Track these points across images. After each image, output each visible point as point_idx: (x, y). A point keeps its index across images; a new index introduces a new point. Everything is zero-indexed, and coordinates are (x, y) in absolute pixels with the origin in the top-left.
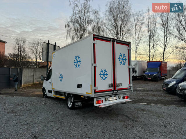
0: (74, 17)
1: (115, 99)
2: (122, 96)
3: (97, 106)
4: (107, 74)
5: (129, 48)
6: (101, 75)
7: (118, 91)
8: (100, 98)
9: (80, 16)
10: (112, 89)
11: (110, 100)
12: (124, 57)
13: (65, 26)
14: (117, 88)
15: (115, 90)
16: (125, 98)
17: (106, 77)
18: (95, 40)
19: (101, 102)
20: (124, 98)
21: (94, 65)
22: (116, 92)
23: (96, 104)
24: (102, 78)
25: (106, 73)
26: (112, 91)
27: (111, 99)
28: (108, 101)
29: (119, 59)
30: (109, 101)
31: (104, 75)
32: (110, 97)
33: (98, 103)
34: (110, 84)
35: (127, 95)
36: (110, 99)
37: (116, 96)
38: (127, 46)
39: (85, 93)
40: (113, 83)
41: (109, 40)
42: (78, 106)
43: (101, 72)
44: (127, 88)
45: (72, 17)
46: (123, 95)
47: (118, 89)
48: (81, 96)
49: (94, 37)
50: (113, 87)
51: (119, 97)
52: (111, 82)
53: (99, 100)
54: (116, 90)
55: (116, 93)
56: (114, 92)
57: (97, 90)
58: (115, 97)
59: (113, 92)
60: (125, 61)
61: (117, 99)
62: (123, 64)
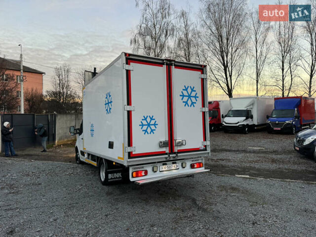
0: (143, 25)
1: (173, 168)
2: (188, 164)
3: (134, 182)
5: (203, 76)
7: (179, 155)
9: (154, 24)
10: (167, 150)
11: (164, 170)
12: (193, 92)
13: (130, 41)
14: (176, 149)
15: (172, 152)
16: (196, 166)
17: (154, 130)
18: (131, 63)
19: (143, 174)
20: (192, 166)
21: (128, 108)
22: (175, 155)
23: (133, 177)
24: (146, 131)
25: (153, 122)
26: (166, 154)
27: (166, 169)
28: (158, 172)
29: (181, 96)
30: (160, 171)
31: (149, 125)
32: (164, 164)
33: (137, 176)
34: (161, 142)
35: (200, 161)
36: (164, 168)
38: (200, 73)
39: (117, 158)
40: (167, 139)
41: (161, 62)
42: (114, 180)
44: (199, 148)
45: (140, 27)
46: (192, 161)
47: (178, 150)
48: (113, 162)
49: (127, 59)
50: (168, 148)
51: (182, 164)
52: (165, 138)
53: (141, 169)
54: (175, 153)
55: (174, 157)
56: (171, 155)
57: (133, 153)
59: (167, 156)
60: (193, 100)
61: (178, 168)
62: (190, 104)
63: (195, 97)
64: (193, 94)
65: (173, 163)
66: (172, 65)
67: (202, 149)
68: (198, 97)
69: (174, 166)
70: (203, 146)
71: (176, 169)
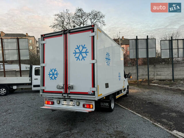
2: (82, 103)
4: (57, 74)
6: (50, 74)
8: (53, 100)
10: (63, 91)
16: (85, 107)
17: (56, 77)
18: (45, 40)
21: (43, 65)
22: (67, 95)
23: (46, 104)
24: (52, 78)
25: (55, 73)
26: (63, 93)
27: (66, 104)
30: (62, 104)
31: (53, 74)
41: (61, 33)
43: (50, 72)
46: (86, 102)
57: (45, 90)
60: (84, 55)
61: (74, 105)
62: (81, 59)
63: (86, 52)
64: (84, 50)
65: (71, 101)
66: (67, 33)
67: (90, 93)
68: (88, 52)
69: (71, 103)
70: (91, 92)
71: (72, 105)
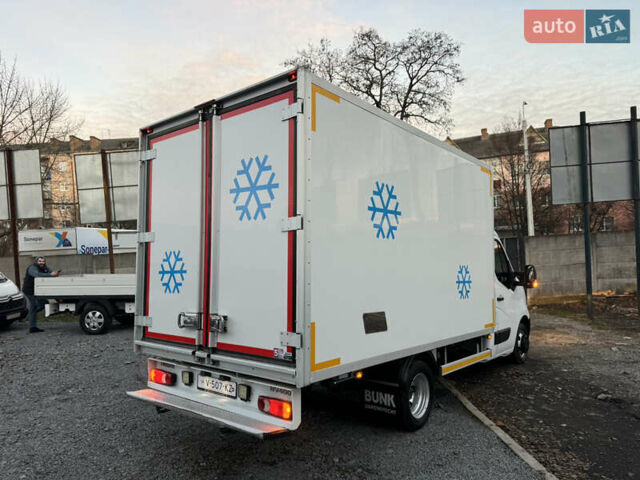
4: (182, 272)
6: (163, 273)
11: (206, 387)
17: (180, 284)
19: (164, 381)
21: (146, 237)
24: (167, 286)
28: (195, 387)
29: (232, 190)
30: (199, 388)
31: (172, 272)
32: (206, 375)
34: (181, 315)
37: (228, 379)
43: (163, 264)
44: (272, 352)
47: (219, 344)
49: (150, 139)
50: (202, 332)
57: (150, 331)
58: (225, 383)
60: (264, 196)
61: (234, 394)
62: (253, 213)
63: (270, 187)
64: (263, 178)
65: (221, 378)
66: (212, 114)
67: (282, 355)
68: (277, 186)
69: (225, 387)
70: (285, 349)
71: (229, 396)
